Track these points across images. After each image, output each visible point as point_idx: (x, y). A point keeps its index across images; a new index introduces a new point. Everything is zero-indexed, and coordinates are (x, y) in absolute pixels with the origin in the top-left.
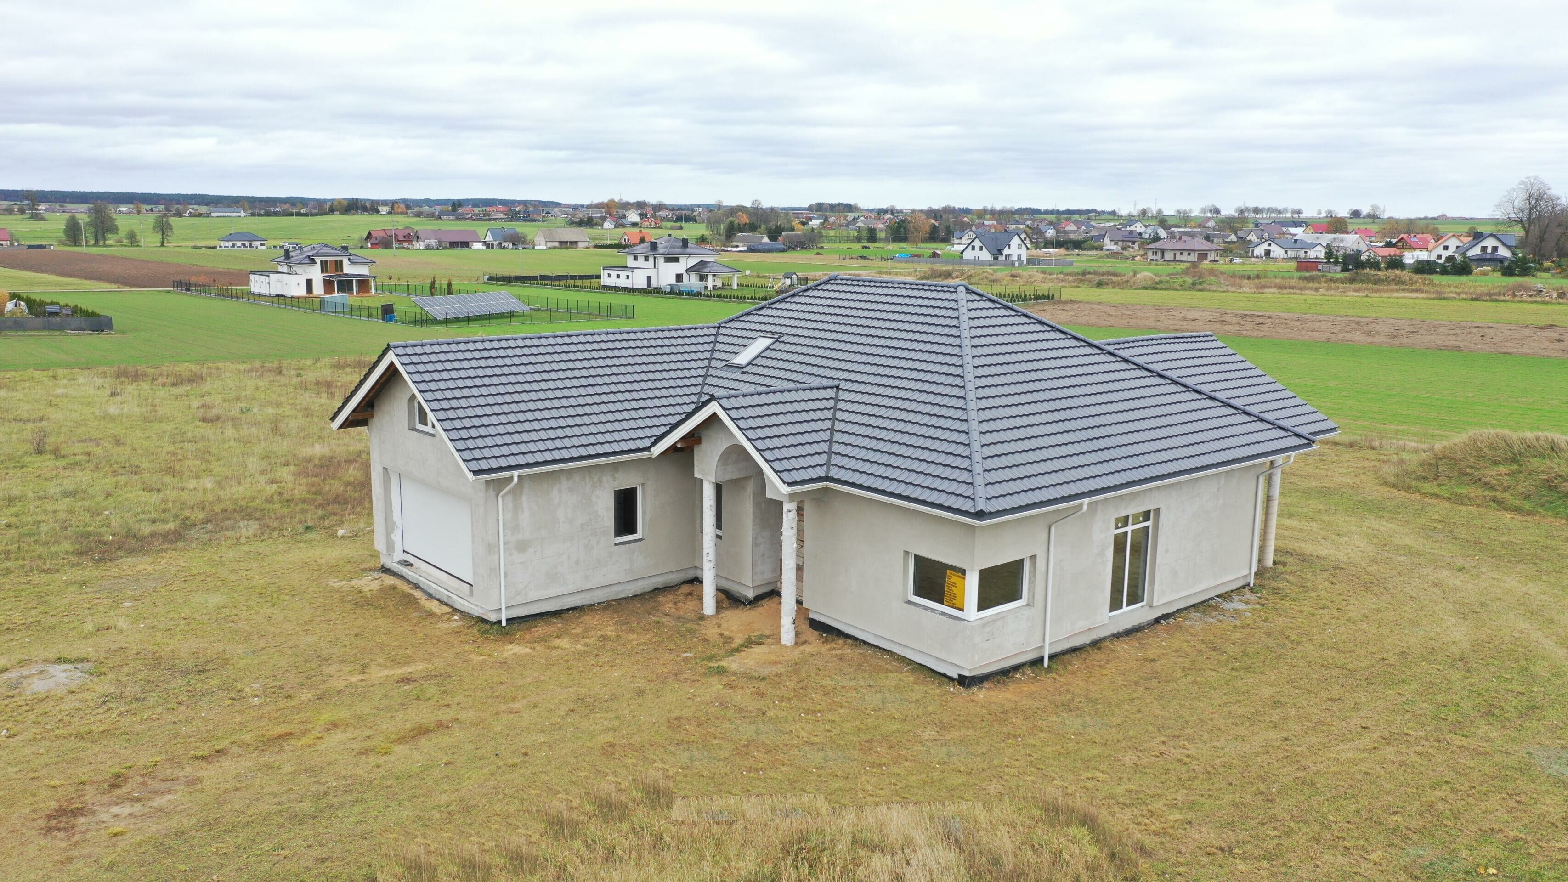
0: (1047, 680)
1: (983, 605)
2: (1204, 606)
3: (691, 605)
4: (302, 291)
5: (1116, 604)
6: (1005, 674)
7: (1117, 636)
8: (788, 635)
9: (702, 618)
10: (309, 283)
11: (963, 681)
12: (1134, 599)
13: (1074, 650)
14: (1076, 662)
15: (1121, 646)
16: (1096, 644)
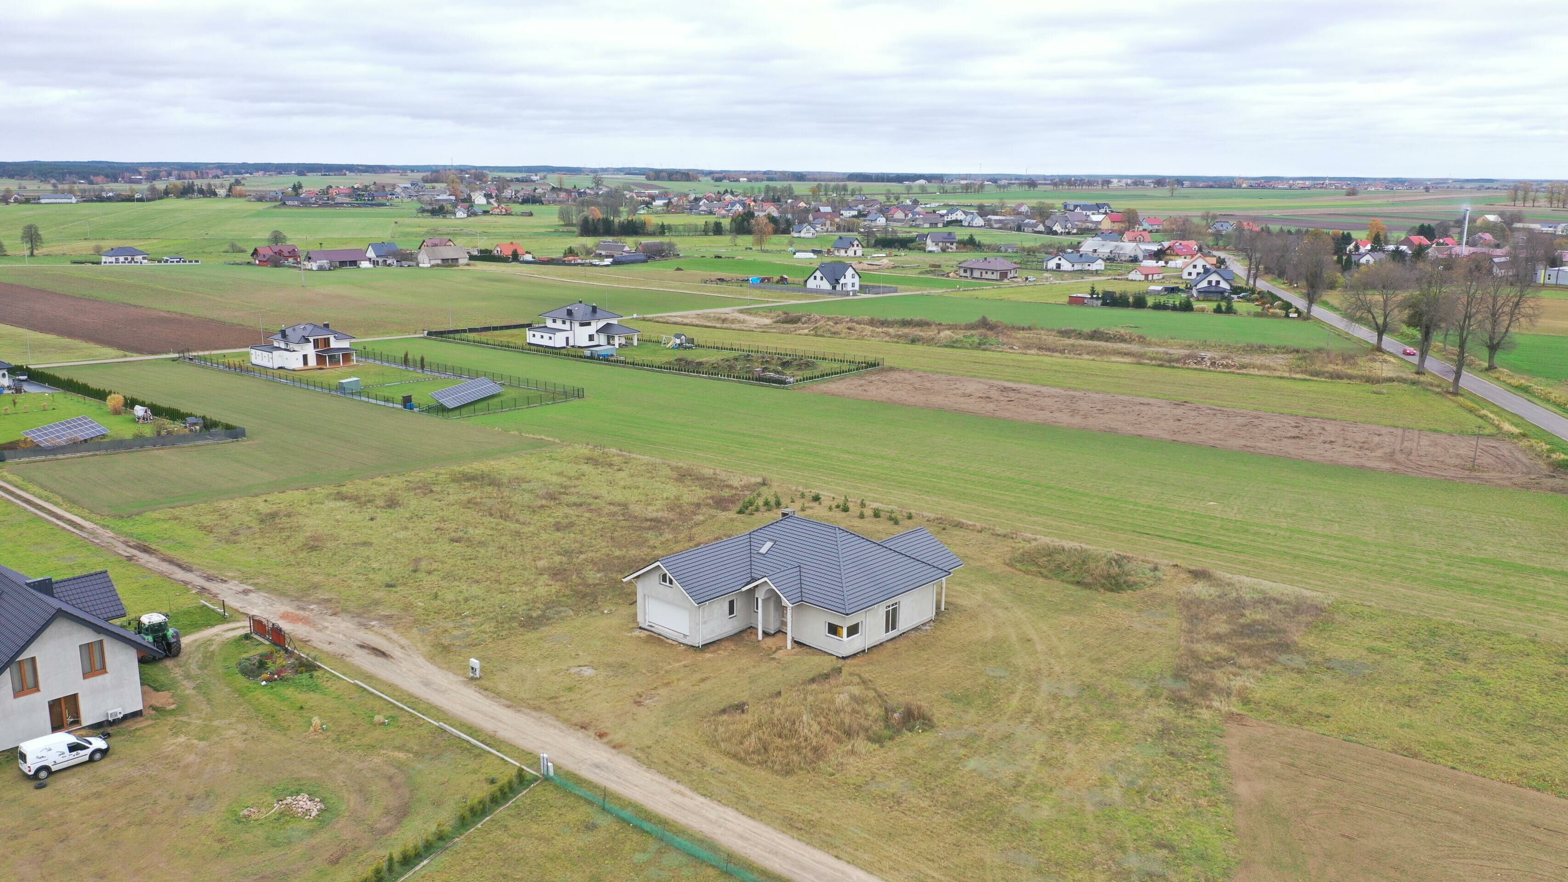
0: (866, 656)
1: (848, 636)
2: (916, 629)
3: (753, 637)
4: (300, 365)
5: (887, 631)
6: (855, 655)
7: (887, 641)
8: (789, 646)
9: (759, 641)
10: (305, 357)
11: (843, 658)
12: (894, 628)
13: (875, 646)
14: (875, 650)
15: (889, 644)
16: (881, 644)
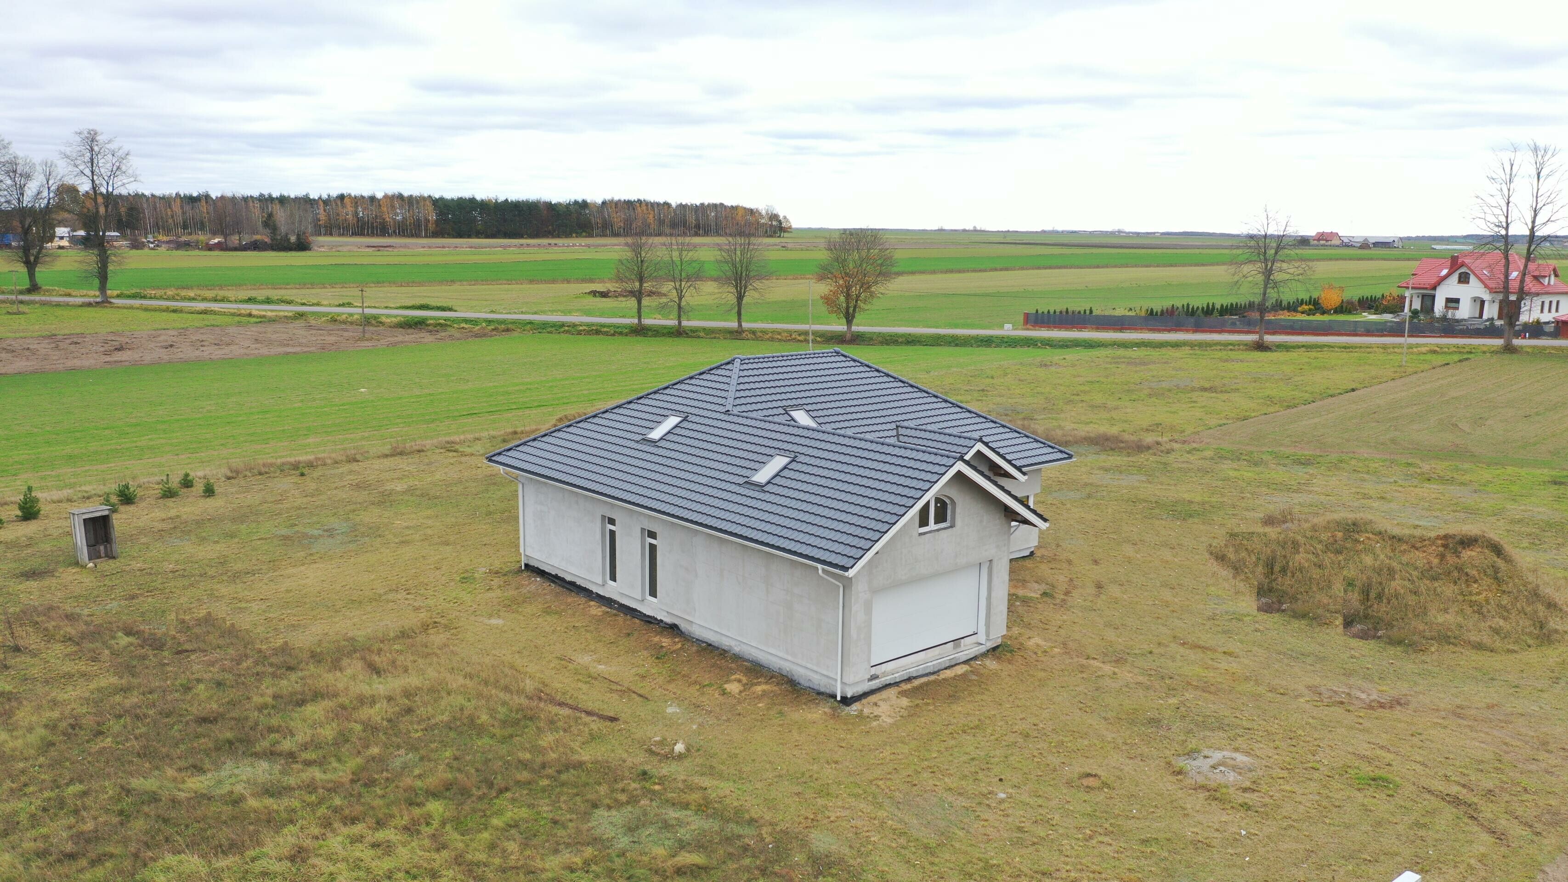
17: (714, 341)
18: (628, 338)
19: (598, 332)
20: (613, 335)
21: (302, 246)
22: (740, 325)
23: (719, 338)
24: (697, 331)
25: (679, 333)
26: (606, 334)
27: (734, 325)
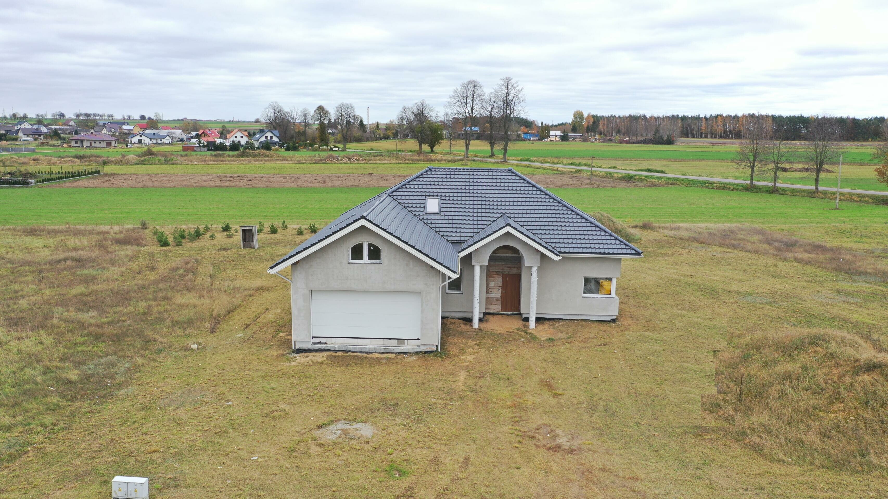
8: (532, 325)
11: (613, 321)
17: (796, 197)
18: (741, 193)
19: (724, 188)
20: (733, 190)
21: (669, 142)
22: (817, 188)
23: (799, 196)
24: (786, 191)
25: (774, 191)
26: (729, 189)
27: (813, 188)
